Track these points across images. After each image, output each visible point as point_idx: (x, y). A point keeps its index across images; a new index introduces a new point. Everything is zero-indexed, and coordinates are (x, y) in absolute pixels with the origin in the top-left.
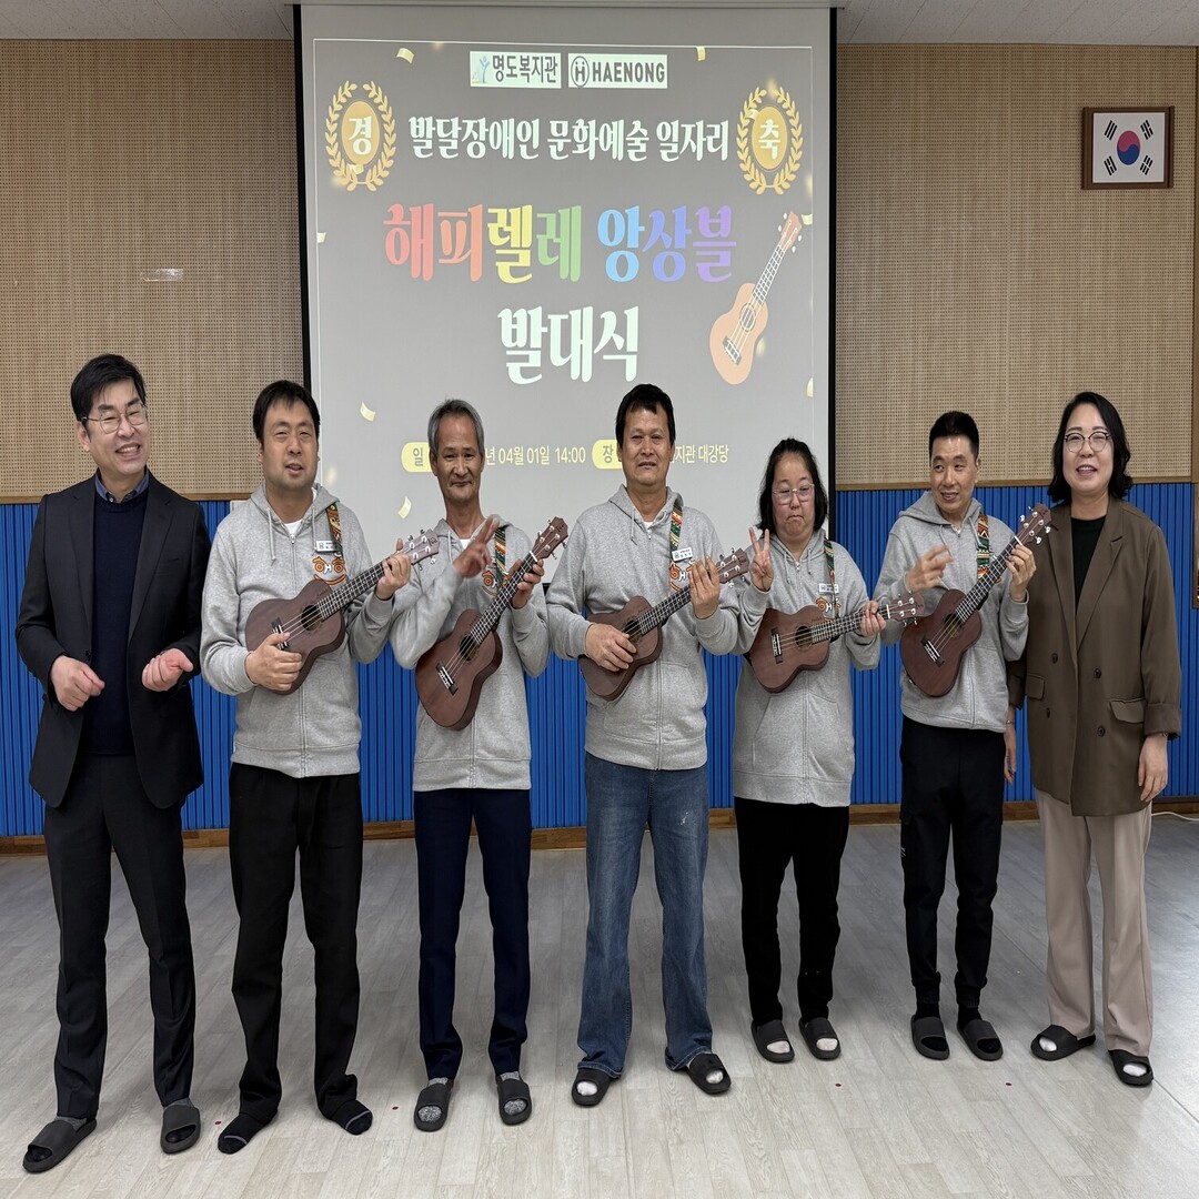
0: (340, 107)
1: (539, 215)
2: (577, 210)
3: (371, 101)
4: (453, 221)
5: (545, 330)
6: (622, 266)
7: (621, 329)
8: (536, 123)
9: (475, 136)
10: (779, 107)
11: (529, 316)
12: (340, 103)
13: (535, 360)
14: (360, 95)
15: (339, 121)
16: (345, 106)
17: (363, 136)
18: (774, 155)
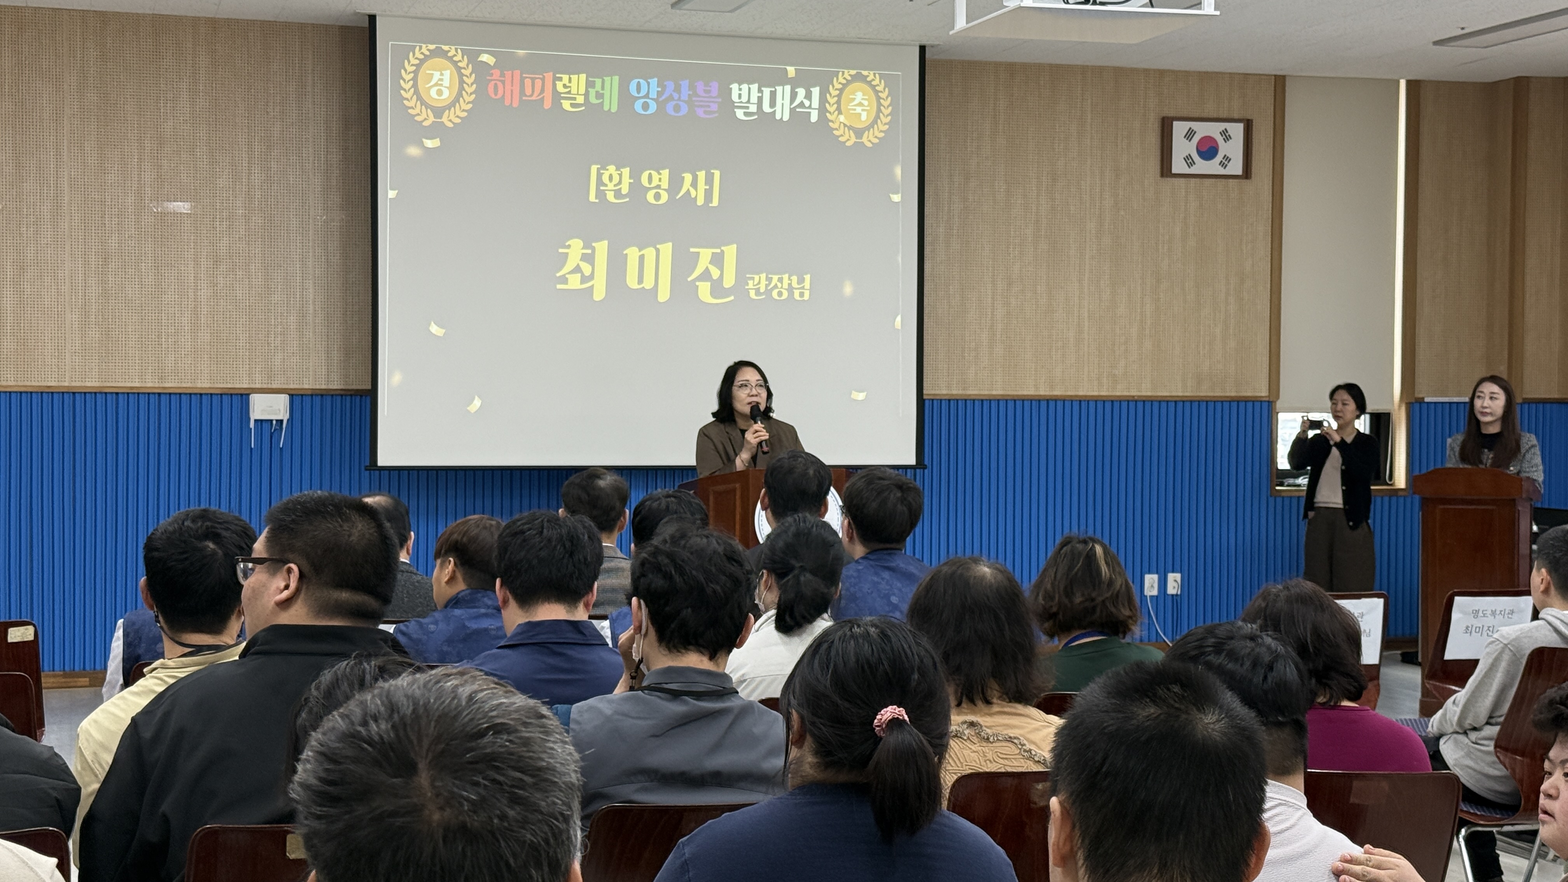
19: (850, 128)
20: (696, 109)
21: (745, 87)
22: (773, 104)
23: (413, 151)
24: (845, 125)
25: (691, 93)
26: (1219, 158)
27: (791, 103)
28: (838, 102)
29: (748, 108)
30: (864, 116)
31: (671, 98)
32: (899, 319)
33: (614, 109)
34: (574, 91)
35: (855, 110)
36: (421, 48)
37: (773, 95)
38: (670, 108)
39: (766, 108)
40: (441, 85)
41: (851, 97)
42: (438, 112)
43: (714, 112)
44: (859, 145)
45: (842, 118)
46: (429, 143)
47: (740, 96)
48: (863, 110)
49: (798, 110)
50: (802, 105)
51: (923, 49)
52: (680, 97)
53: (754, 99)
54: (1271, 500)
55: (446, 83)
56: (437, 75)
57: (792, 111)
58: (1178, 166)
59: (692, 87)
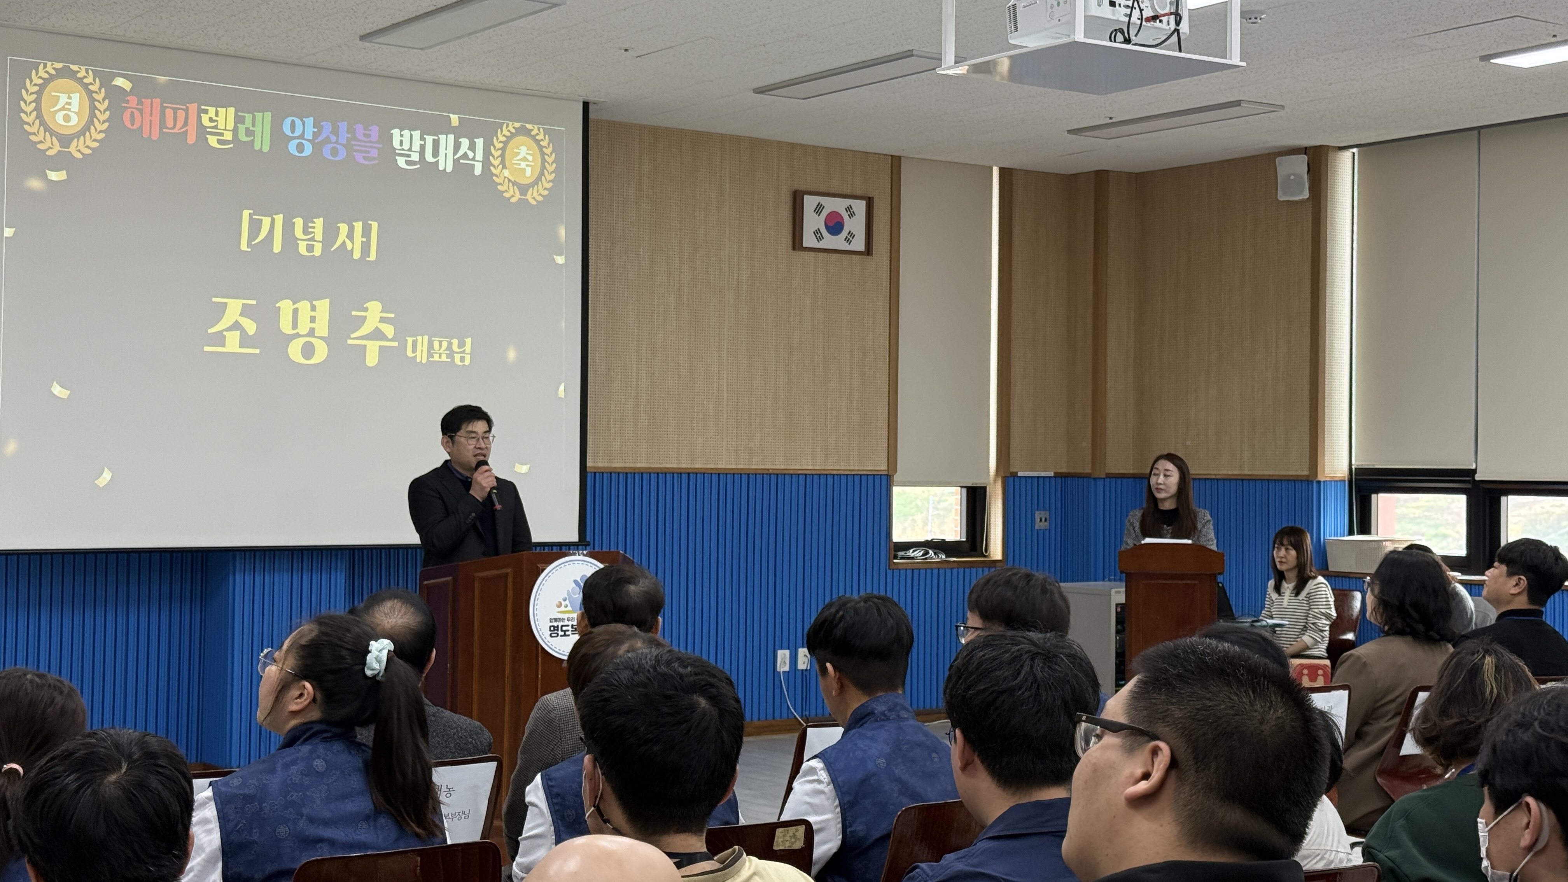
19: (515, 183)
20: (355, 153)
21: (406, 133)
22: (436, 153)
23: (35, 184)
24: (509, 180)
25: (349, 136)
26: (844, 233)
27: (455, 153)
28: (503, 156)
29: (409, 156)
30: (528, 172)
31: (327, 140)
32: (562, 387)
33: (266, 149)
34: (221, 126)
35: (519, 164)
36: (45, 66)
37: (436, 144)
38: (326, 151)
39: (429, 158)
40: (69, 110)
41: (515, 150)
42: (65, 140)
43: (374, 159)
44: (523, 202)
45: (506, 173)
46: (53, 176)
47: (401, 142)
48: (527, 165)
49: (461, 161)
50: (465, 156)
51: (586, 105)
52: (337, 140)
53: (416, 147)
54: (889, 573)
55: (75, 107)
56: (64, 98)
57: (456, 162)
58: (809, 240)
59: (351, 130)
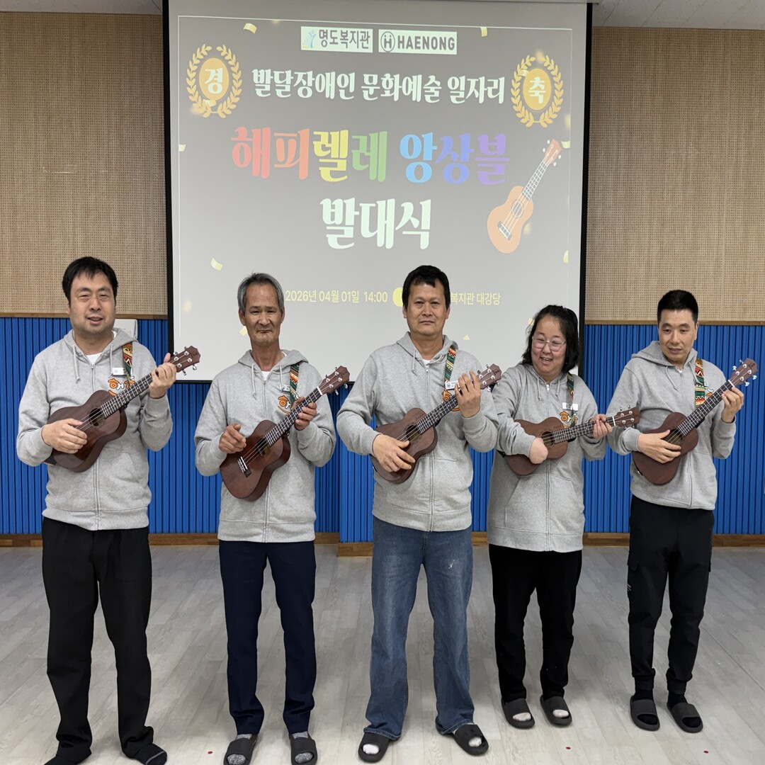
0: (198, 62)
1: (354, 137)
2: (384, 134)
3: (223, 58)
4: (286, 139)
5: (358, 213)
6: (419, 172)
7: (417, 213)
8: (352, 75)
9: (304, 83)
10: (545, 68)
11: (344, 204)
12: (198, 59)
13: (349, 233)
14: (214, 53)
15: (197, 71)
16: (202, 61)
17: (216, 81)
18: (541, 101)
